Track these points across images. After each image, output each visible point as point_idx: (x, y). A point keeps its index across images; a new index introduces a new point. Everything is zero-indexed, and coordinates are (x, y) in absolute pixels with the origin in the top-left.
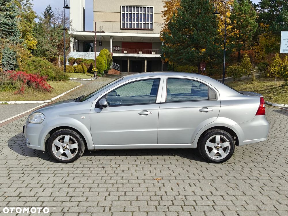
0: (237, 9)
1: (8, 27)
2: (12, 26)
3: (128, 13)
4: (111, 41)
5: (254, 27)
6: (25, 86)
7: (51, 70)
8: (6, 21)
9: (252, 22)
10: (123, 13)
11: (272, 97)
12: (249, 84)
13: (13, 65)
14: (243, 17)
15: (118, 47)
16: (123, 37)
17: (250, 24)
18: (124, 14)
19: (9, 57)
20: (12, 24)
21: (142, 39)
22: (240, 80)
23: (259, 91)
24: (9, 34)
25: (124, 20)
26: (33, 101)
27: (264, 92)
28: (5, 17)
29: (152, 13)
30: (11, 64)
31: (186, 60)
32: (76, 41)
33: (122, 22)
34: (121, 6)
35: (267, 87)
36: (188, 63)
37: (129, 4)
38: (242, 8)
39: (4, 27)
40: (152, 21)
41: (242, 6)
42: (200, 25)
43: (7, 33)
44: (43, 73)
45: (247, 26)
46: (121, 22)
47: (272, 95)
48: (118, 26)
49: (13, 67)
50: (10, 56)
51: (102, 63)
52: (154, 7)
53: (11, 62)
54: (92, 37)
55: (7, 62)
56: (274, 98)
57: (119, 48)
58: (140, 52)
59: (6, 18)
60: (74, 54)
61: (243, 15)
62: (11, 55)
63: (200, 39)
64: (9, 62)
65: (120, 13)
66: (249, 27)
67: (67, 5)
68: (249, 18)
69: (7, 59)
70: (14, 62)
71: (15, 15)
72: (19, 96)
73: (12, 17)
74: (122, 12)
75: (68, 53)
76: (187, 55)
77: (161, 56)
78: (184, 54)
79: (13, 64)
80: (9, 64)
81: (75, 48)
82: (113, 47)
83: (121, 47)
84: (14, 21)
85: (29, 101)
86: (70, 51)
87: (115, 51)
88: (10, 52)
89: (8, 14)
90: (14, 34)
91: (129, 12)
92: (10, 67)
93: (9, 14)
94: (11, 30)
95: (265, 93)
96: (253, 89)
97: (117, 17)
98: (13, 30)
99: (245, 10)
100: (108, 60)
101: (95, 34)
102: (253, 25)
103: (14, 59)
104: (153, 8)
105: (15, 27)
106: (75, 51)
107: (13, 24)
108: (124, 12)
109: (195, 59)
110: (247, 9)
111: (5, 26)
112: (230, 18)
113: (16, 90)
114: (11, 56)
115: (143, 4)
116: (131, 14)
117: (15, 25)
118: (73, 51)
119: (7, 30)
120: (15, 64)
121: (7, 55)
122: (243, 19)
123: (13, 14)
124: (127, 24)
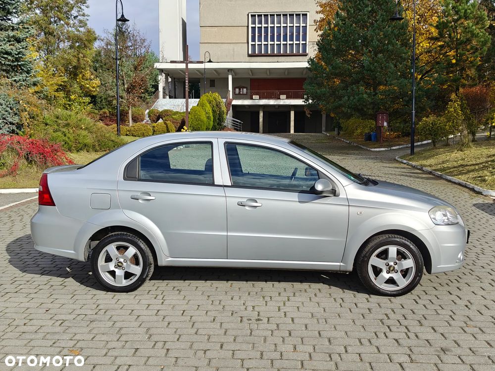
0: (449, 10)
1: (10, 58)
2: (17, 56)
3: (262, 27)
4: (230, 78)
5: (484, 43)
6: (23, 162)
7: (84, 133)
8: (8, 47)
9: (478, 33)
10: (252, 27)
11: (487, 178)
12: (456, 151)
13: (13, 124)
14: (462, 23)
15: (244, 88)
16: (251, 70)
17: (476, 37)
18: (253, 29)
19: (6, 111)
20: (17, 53)
21: (286, 73)
22: (447, 145)
23: (468, 166)
24: (14, 70)
25: (253, 40)
26: (31, 188)
27: (477, 167)
28: (7, 40)
29: (304, 25)
30: (11, 123)
31: (349, 107)
32: (170, 80)
33: (250, 43)
34: (248, 15)
35: (486, 158)
36: (353, 113)
37: (263, 10)
38: (460, 7)
39: (4, 58)
40: (305, 39)
41: (459, 4)
42: (375, 43)
43: (9, 68)
44: (69, 138)
45: (469, 41)
46: (248, 43)
47: (488, 174)
48: (243, 50)
49: (14, 127)
50: (8, 109)
51: (202, 118)
52: (308, 13)
53: (10, 120)
54: (197, 72)
55: (4, 119)
56: (490, 178)
57: (245, 90)
58: (282, 96)
59: (10, 41)
60: (164, 103)
61: (463, 20)
62: (10, 107)
63: (375, 67)
64: (7, 119)
65: (248, 26)
66: (474, 43)
67: (123, 16)
68: (472, 26)
69: (4, 114)
70: (16, 120)
71: (24, 36)
72: (9, 179)
73: (18, 41)
74: (251, 25)
75: (154, 102)
76: (352, 98)
77: (305, 101)
78: (346, 98)
79: (14, 122)
80: (7, 123)
81: (167, 92)
82: (234, 88)
83: (249, 88)
84: (20, 47)
85: (23, 188)
86: (157, 97)
87: (237, 96)
88: (8, 103)
89: (12, 35)
90: (22, 69)
91: (264, 25)
92: (9, 128)
93: (14, 36)
94: (16, 63)
95: (477, 170)
96: (460, 162)
97: (241, 35)
98: (19, 63)
99: (466, 10)
100: (214, 111)
101: (187, 66)
102: (482, 39)
103: (16, 114)
104: (306, 15)
105: (23, 57)
106: (168, 97)
107: (19, 53)
108: (254, 26)
109: (366, 106)
110: (469, 9)
111: (5, 56)
112: (437, 27)
113: (5, 168)
114: (11, 109)
115: (289, 10)
116: (266, 28)
117: (23, 55)
118: (164, 97)
119: (9, 63)
120: (17, 123)
121: (4, 106)
122: (462, 28)
123: (20, 35)
124: (273, 45)
